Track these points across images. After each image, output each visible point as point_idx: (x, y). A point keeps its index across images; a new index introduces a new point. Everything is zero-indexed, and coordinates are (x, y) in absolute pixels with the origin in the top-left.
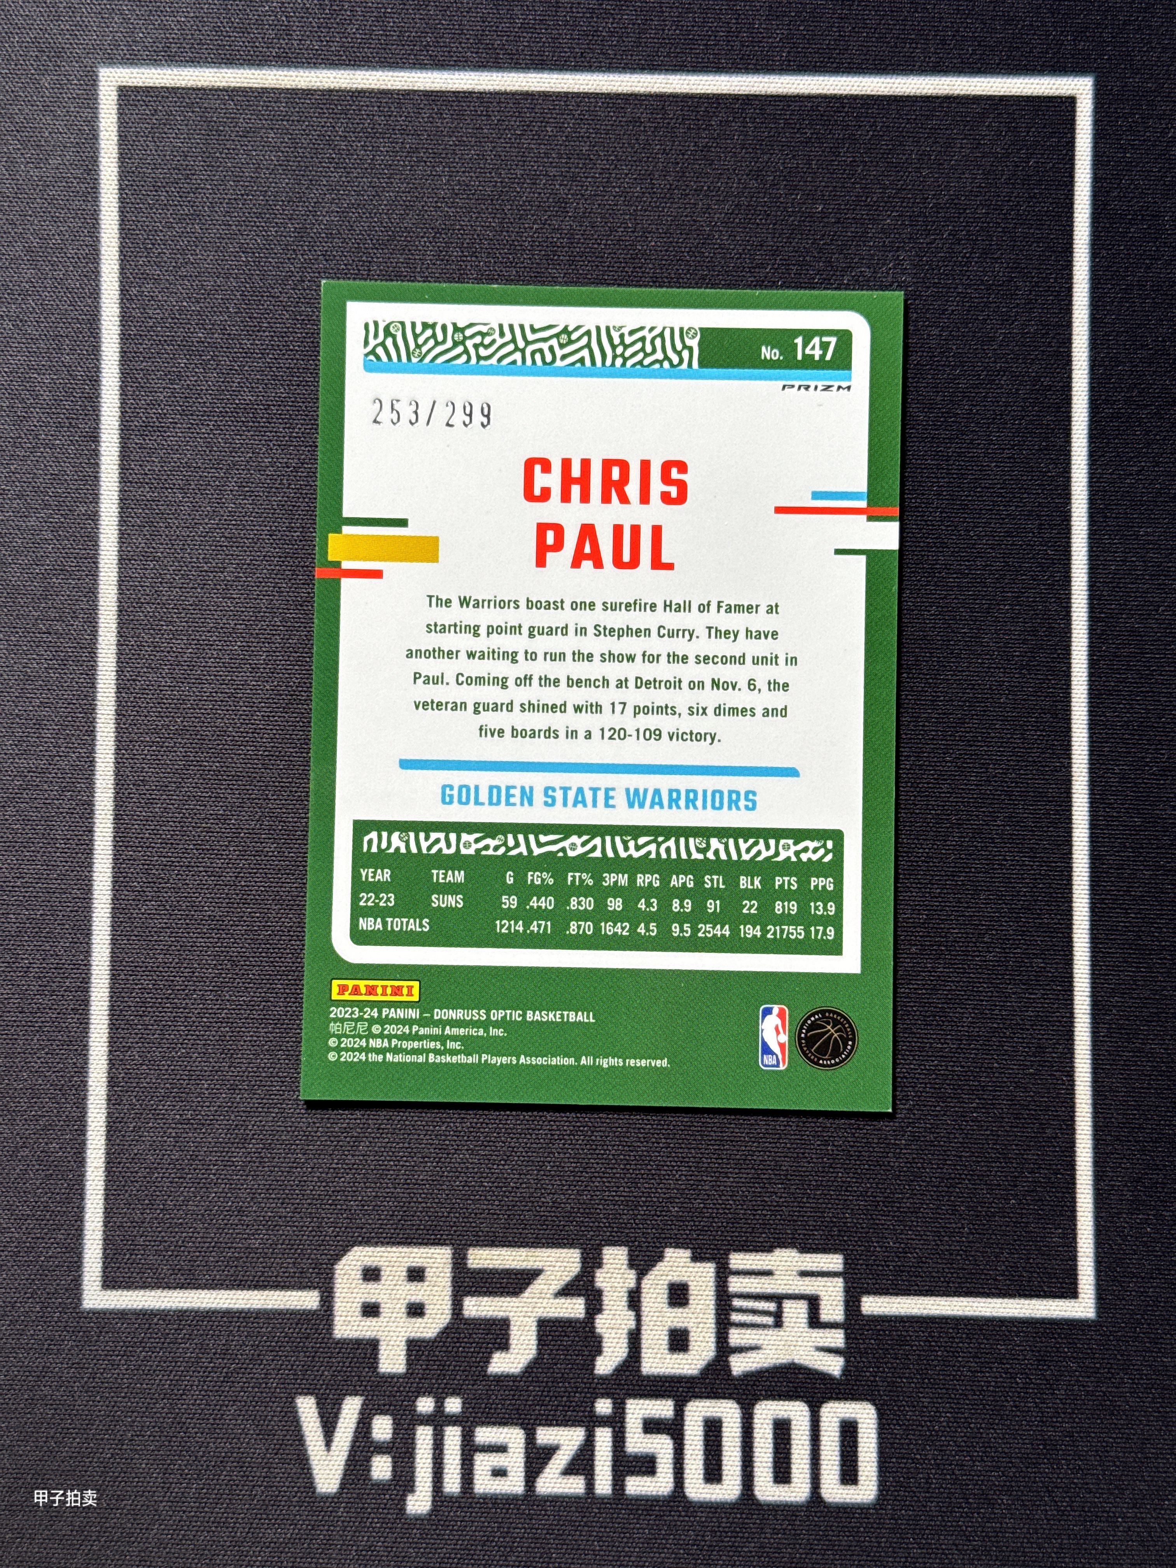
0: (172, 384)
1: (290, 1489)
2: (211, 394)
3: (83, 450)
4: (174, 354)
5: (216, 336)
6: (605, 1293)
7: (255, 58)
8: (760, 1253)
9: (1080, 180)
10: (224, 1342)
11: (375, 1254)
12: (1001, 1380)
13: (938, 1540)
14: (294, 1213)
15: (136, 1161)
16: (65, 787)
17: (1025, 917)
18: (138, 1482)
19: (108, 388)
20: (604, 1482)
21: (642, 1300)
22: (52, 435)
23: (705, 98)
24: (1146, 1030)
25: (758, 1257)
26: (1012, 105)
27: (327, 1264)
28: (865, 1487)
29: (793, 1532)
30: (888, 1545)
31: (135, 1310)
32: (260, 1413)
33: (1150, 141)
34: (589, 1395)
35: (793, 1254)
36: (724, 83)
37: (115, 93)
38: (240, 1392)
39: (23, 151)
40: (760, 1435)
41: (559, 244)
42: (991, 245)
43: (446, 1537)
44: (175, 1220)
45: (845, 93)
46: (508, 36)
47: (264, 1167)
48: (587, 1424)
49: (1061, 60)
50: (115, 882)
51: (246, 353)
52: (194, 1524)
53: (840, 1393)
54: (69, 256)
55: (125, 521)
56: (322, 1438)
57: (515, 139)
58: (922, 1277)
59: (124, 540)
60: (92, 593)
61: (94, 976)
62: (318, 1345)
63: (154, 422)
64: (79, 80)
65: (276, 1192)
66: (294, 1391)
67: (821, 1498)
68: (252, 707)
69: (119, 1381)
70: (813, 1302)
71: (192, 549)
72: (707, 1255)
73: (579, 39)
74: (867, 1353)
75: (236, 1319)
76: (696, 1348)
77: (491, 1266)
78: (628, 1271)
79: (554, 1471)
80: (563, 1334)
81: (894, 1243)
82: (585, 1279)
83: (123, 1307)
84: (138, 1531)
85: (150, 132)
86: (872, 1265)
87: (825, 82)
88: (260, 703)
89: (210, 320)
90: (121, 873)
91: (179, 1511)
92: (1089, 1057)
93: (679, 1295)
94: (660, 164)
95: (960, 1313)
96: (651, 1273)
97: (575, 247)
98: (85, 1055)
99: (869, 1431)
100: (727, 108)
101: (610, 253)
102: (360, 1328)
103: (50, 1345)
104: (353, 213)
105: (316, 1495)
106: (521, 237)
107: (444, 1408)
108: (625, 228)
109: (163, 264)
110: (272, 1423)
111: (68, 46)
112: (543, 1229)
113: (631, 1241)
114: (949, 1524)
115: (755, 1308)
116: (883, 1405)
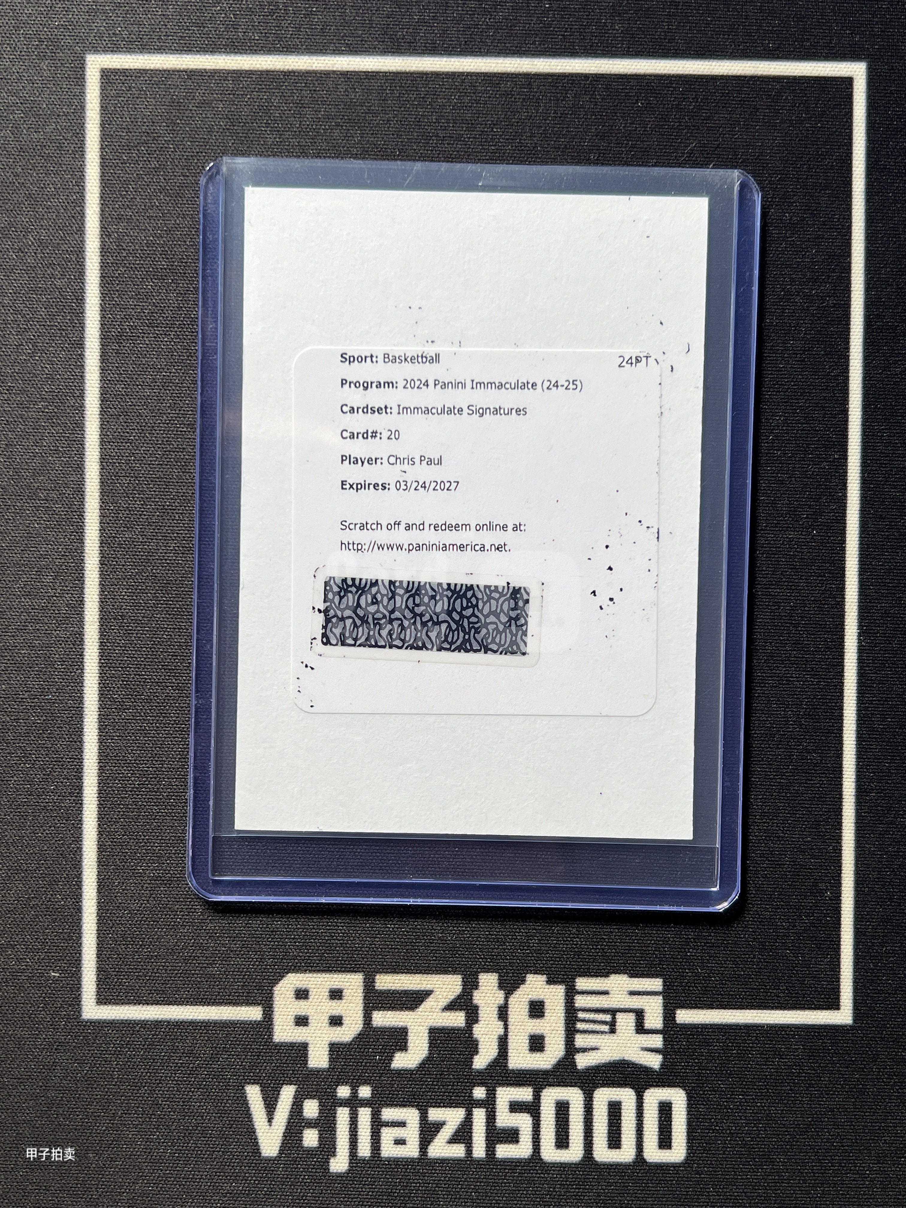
1: (242, 1154)
2: (172, 310)
3: (72, 355)
4: (143, 278)
5: (176, 264)
6: (480, 1008)
8: (599, 978)
9: (857, 142)
10: (190, 1044)
11: (305, 979)
13: (732, 1189)
14: (242, 948)
15: (121, 908)
16: (61, 621)
20: (480, 1149)
21: (509, 1013)
23: (563, 76)
25: (598, 981)
27: (268, 986)
28: (677, 1151)
29: (622, 1184)
30: (694, 1193)
31: (122, 1020)
32: (218, 1098)
34: (468, 1084)
35: (625, 979)
37: (99, 74)
38: (203, 1082)
39: (26, 119)
40: (598, 1113)
43: (360, 1190)
44: (151, 953)
46: (408, 29)
48: (466, 1106)
49: (842, 49)
50: (101, 695)
52: (169, 1179)
53: (659, 1082)
54: (61, 201)
55: (105, 412)
56: (265, 1116)
57: (413, 108)
58: (723, 995)
59: (104, 427)
60: (80, 468)
61: (86, 768)
62: (262, 1047)
63: (127, 333)
64: (70, 64)
65: (228, 932)
66: (243, 1081)
67: (644, 1159)
69: (110, 1073)
70: (640, 1014)
71: (158, 434)
72: (559, 980)
74: (680, 1052)
75: (199, 1028)
76: (550, 1049)
77: (393, 988)
78: (498, 992)
80: (449, 1038)
81: (701, 970)
82: (465, 997)
83: (113, 1018)
84: (127, 1184)
85: (125, 105)
86: (685, 987)
87: (657, 64)
89: (171, 251)
90: (106, 688)
91: (157, 1170)
93: (537, 1009)
94: (527, 128)
95: (751, 1021)
96: (516, 992)
98: (80, 828)
99: (681, 1109)
100: (580, 84)
102: (294, 1034)
103: (56, 1047)
105: (262, 1158)
107: (358, 1093)
110: (228, 1105)
111: (61, 36)
112: (433, 960)
113: (501, 969)
114: (739, 1177)
115: (595, 1019)
116: (691, 1090)
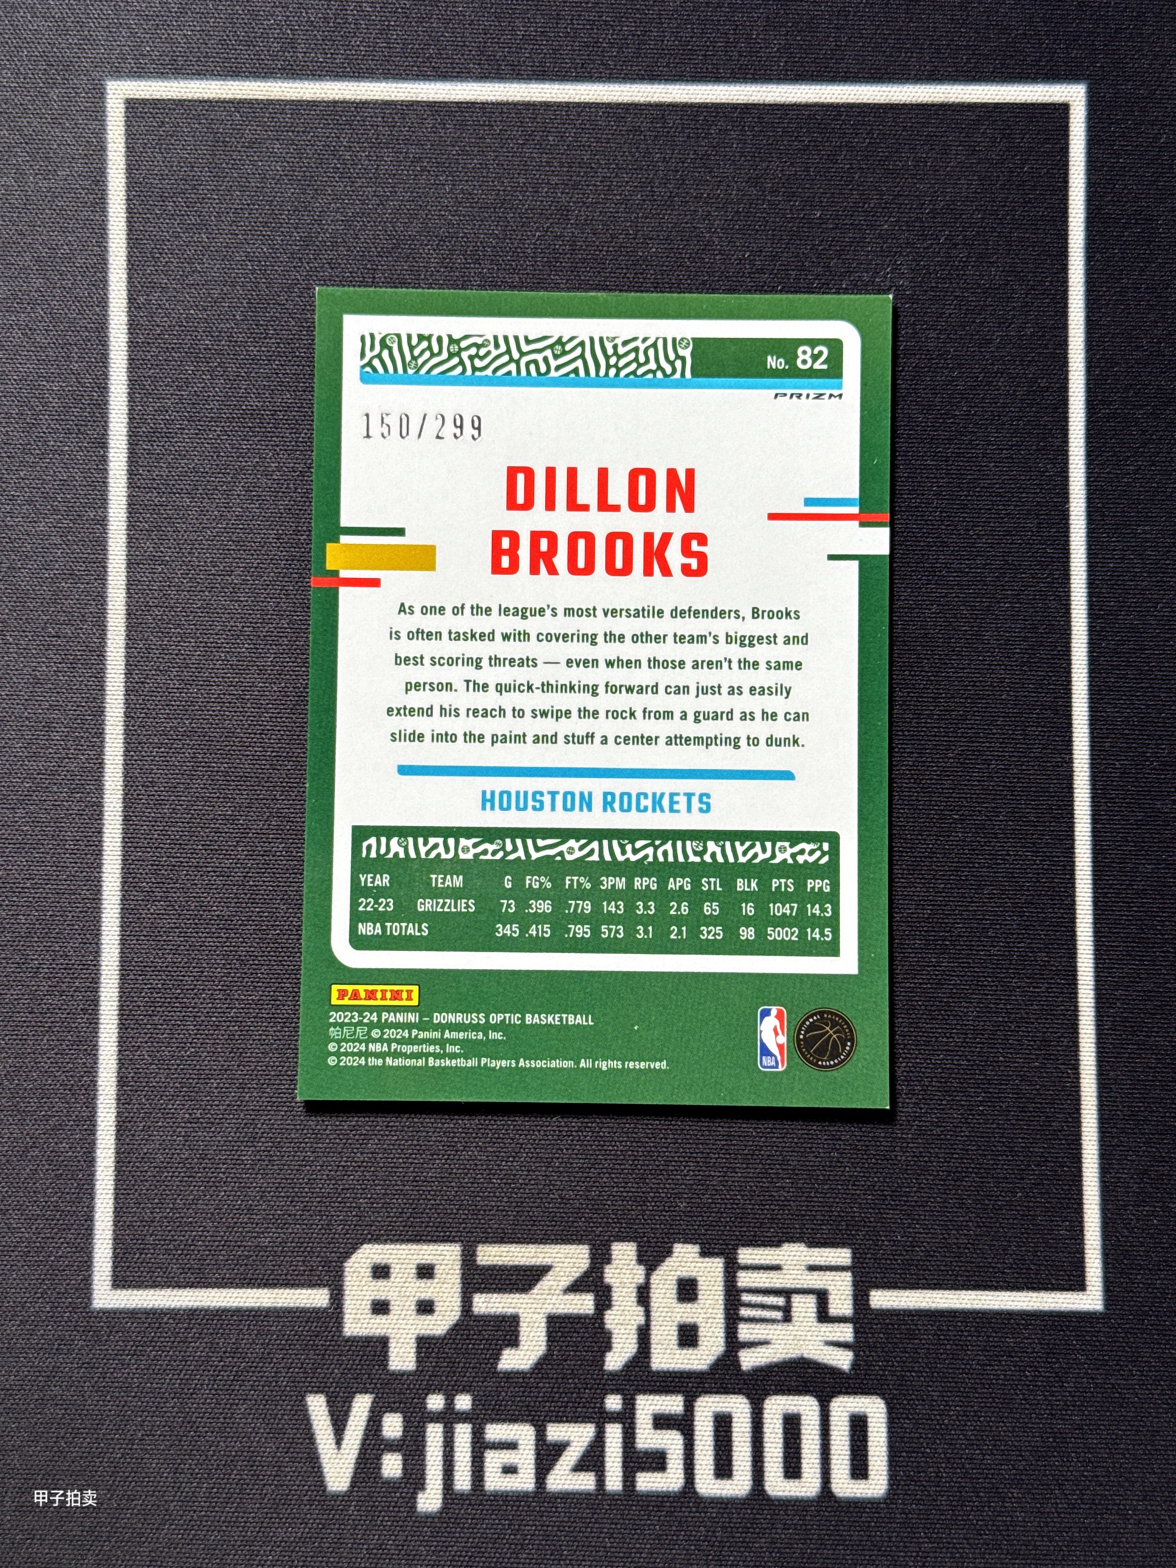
0: (179, 391)
1: (301, 1488)
2: (218, 401)
3: (91, 456)
4: (181, 362)
5: (223, 343)
6: (614, 1289)
7: (260, 70)
8: (769, 1248)
9: (1074, 185)
10: (234, 1340)
11: (385, 1251)
12: (1010, 1373)
13: (949, 1534)
14: (303, 1211)
15: (146, 1160)
16: (74, 789)
17: (1028, 912)
18: (148, 1482)
19: (116, 395)
20: (614, 1478)
21: (651, 1295)
22: (61, 442)
23: (704, 107)
24: (1150, 1023)
25: (766, 1252)
26: (1007, 112)
27: (336, 1262)
28: (875, 1482)
29: (804, 1527)
30: (899, 1539)
31: (145, 1309)
32: (270, 1412)
33: (1143, 146)
34: (598, 1391)
35: (801, 1249)
36: (723, 93)
37: (123, 105)
38: (250, 1390)
39: (32, 163)
40: (770, 1430)
41: (561, 251)
42: (987, 249)
43: (457, 1535)
44: (185, 1219)
45: (843, 101)
46: (510, 48)
47: (273, 1165)
48: (596, 1420)
49: (1055, 68)
50: (124, 883)
51: (252, 360)
52: (204, 1523)
53: (850, 1387)
54: (78, 265)
55: (133, 526)
56: (332, 1436)
57: (518, 148)
58: (930, 1270)
59: (132, 545)
60: (101, 598)
61: (103, 977)
62: (328, 1343)
63: (162, 428)
64: (87, 93)
65: (285, 1190)
66: (304, 1389)
67: (831, 1492)
68: (260, 708)
69: (129, 1380)
70: (822, 1297)
71: (199, 553)
72: (716, 1251)
73: (579, 50)
74: (876, 1347)
75: (246, 1318)
76: (706, 1343)
77: (500, 1263)
78: (637, 1267)
79: (564, 1467)
80: (572, 1330)
81: (902, 1237)
82: (594, 1274)
83: (134, 1306)
84: (149, 1531)
85: (157, 144)
86: (880, 1260)
88: (268, 704)
89: (217, 328)
90: (130, 874)
91: (190, 1511)
92: (1094, 1050)
93: (688, 1290)
94: (660, 172)
95: (969, 1306)
96: (660, 1268)
97: (576, 254)
98: (95, 1055)
99: (879, 1425)
100: (726, 117)
101: (611, 260)
102: (370, 1325)
103: (59, 1345)
104: (358, 222)
105: (327, 1494)
106: (524, 244)
107: (455, 1405)
108: (626, 234)
109: (170, 273)
110: (283, 1421)
111: (76, 59)
112: (552, 1226)
113: (640, 1237)
114: (960, 1518)
115: (764, 1302)
116: (892, 1399)
